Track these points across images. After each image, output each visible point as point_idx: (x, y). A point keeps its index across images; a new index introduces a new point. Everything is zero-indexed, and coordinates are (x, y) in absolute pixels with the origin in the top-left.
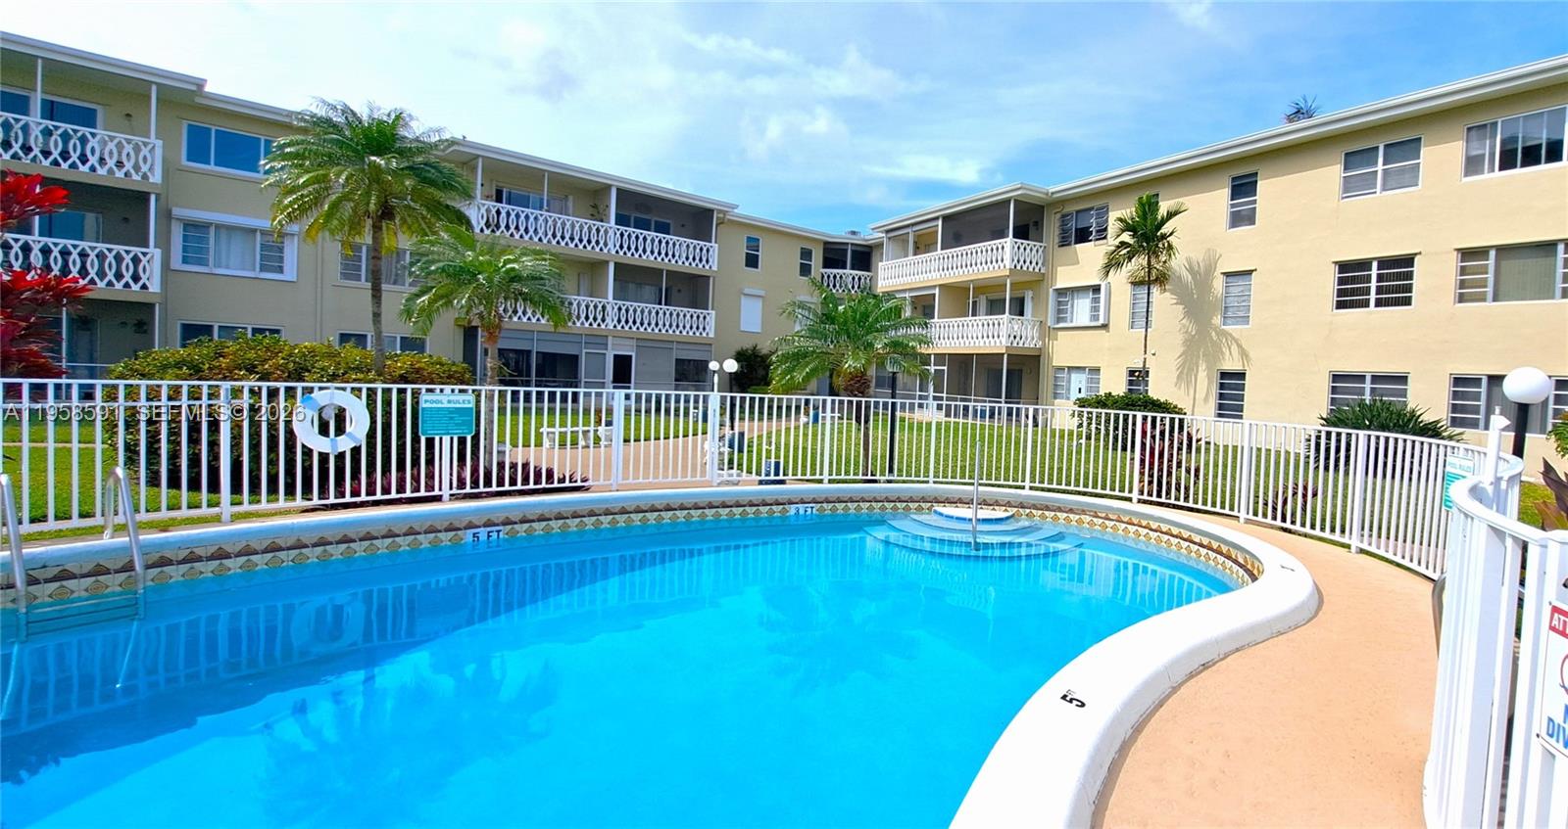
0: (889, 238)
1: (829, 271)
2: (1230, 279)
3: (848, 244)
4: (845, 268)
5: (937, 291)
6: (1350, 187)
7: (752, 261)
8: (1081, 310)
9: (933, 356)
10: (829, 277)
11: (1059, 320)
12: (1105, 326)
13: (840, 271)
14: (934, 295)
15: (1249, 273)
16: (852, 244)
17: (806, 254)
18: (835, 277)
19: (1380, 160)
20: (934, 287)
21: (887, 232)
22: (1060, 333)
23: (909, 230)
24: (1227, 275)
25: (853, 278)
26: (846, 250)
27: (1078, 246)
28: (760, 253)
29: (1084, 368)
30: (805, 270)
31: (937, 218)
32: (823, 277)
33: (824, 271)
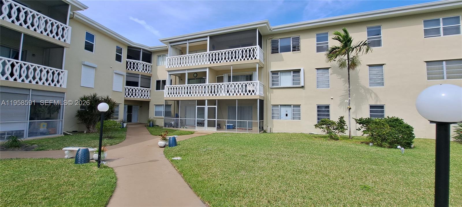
0: (171, 46)
1: (131, 60)
2: (371, 68)
3: (141, 49)
4: (139, 60)
5: (207, 70)
6: (427, 33)
7: (89, 47)
8: (286, 80)
9: (206, 101)
10: (131, 63)
11: (273, 85)
12: (303, 87)
13: (137, 61)
14: (206, 72)
15: (382, 65)
16: (143, 49)
17: (119, 50)
18: (134, 63)
19: (441, 24)
20: (206, 68)
21: (170, 43)
22: (274, 90)
23: (187, 42)
24: (370, 66)
25: (143, 65)
26: (140, 52)
27: (283, 53)
28: (94, 44)
29: (290, 106)
30: (119, 58)
31: (207, 37)
32: (127, 63)
33: (128, 60)
